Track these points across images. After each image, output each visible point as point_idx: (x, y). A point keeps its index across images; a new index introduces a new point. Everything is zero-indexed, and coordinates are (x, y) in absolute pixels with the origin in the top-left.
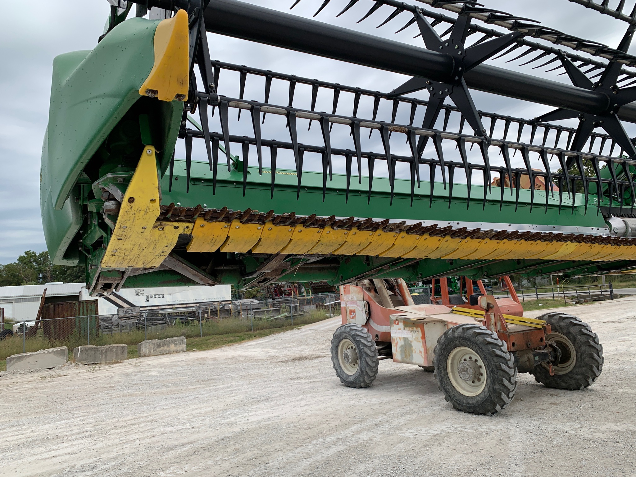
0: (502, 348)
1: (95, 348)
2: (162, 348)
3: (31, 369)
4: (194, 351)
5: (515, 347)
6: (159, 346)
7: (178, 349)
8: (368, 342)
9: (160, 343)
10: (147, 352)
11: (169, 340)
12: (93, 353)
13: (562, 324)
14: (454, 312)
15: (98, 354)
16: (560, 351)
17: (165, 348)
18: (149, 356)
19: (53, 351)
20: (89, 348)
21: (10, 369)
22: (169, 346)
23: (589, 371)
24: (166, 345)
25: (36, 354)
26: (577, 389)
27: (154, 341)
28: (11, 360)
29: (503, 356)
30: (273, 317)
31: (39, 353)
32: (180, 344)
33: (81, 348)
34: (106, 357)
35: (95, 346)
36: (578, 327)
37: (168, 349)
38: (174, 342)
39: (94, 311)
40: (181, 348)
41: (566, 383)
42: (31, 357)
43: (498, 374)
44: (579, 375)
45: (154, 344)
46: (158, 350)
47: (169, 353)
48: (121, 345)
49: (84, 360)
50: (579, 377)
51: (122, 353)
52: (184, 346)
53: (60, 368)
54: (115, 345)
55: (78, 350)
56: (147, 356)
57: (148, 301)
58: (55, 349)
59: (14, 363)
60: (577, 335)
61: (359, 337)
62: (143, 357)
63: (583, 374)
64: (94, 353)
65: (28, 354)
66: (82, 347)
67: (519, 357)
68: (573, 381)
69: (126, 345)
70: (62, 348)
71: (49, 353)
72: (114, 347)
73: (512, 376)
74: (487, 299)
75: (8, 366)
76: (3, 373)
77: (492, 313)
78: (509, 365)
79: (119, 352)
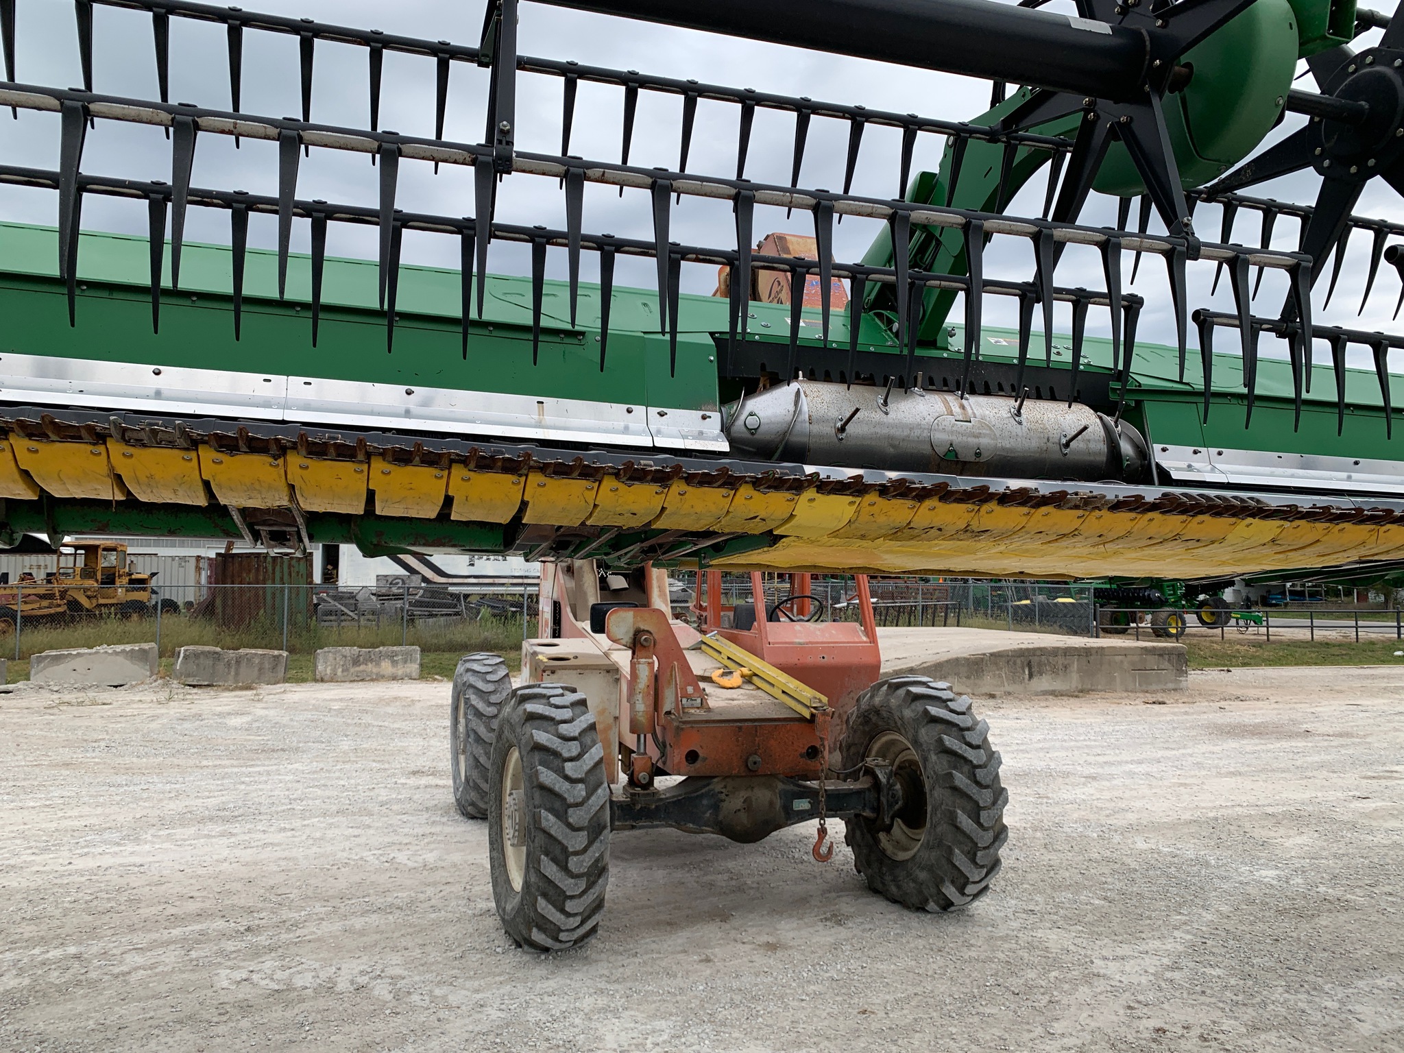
0: (568, 765)
1: (216, 653)
2: (362, 667)
3: (76, 683)
4: (435, 680)
5: (698, 764)
6: (356, 662)
7: (400, 672)
8: (490, 704)
9: (359, 656)
10: (328, 671)
11: (381, 652)
12: (209, 662)
13: (908, 713)
14: (703, 647)
15: (221, 667)
16: (900, 793)
17: (370, 667)
18: (331, 680)
19: (123, 651)
20: (203, 653)
21: (37, 679)
22: (378, 664)
23: (944, 861)
24: (372, 661)
25: (90, 654)
26: (921, 908)
27: (347, 650)
28: (40, 660)
29: (557, 788)
31: (96, 653)
32: (405, 662)
33: (186, 651)
34: (237, 674)
35: (218, 649)
36: (939, 727)
37: (375, 670)
38: (391, 657)
39: (305, 576)
40: (408, 671)
41: (899, 887)
42: (79, 659)
43: (536, 840)
44: (923, 869)
45: (345, 657)
46: (352, 670)
47: (378, 678)
48: (276, 652)
49: (188, 675)
50: (923, 875)
51: (274, 668)
52: (414, 668)
53: (133, 687)
54: (260, 651)
55: (179, 653)
56: (327, 682)
57: (473, 565)
58: (128, 647)
59: (44, 668)
60: (929, 750)
61: (471, 691)
62: (316, 681)
63: (930, 869)
64: (211, 663)
65: (75, 653)
66: (191, 647)
67: (723, 796)
68: (912, 885)
69: (285, 654)
70: (146, 646)
71: (116, 653)
72: (256, 654)
73: (576, 853)
74: (635, 617)
75: (33, 672)
76: (20, 685)
77: (644, 660)
78: (571, 820)
79: (267, 666)
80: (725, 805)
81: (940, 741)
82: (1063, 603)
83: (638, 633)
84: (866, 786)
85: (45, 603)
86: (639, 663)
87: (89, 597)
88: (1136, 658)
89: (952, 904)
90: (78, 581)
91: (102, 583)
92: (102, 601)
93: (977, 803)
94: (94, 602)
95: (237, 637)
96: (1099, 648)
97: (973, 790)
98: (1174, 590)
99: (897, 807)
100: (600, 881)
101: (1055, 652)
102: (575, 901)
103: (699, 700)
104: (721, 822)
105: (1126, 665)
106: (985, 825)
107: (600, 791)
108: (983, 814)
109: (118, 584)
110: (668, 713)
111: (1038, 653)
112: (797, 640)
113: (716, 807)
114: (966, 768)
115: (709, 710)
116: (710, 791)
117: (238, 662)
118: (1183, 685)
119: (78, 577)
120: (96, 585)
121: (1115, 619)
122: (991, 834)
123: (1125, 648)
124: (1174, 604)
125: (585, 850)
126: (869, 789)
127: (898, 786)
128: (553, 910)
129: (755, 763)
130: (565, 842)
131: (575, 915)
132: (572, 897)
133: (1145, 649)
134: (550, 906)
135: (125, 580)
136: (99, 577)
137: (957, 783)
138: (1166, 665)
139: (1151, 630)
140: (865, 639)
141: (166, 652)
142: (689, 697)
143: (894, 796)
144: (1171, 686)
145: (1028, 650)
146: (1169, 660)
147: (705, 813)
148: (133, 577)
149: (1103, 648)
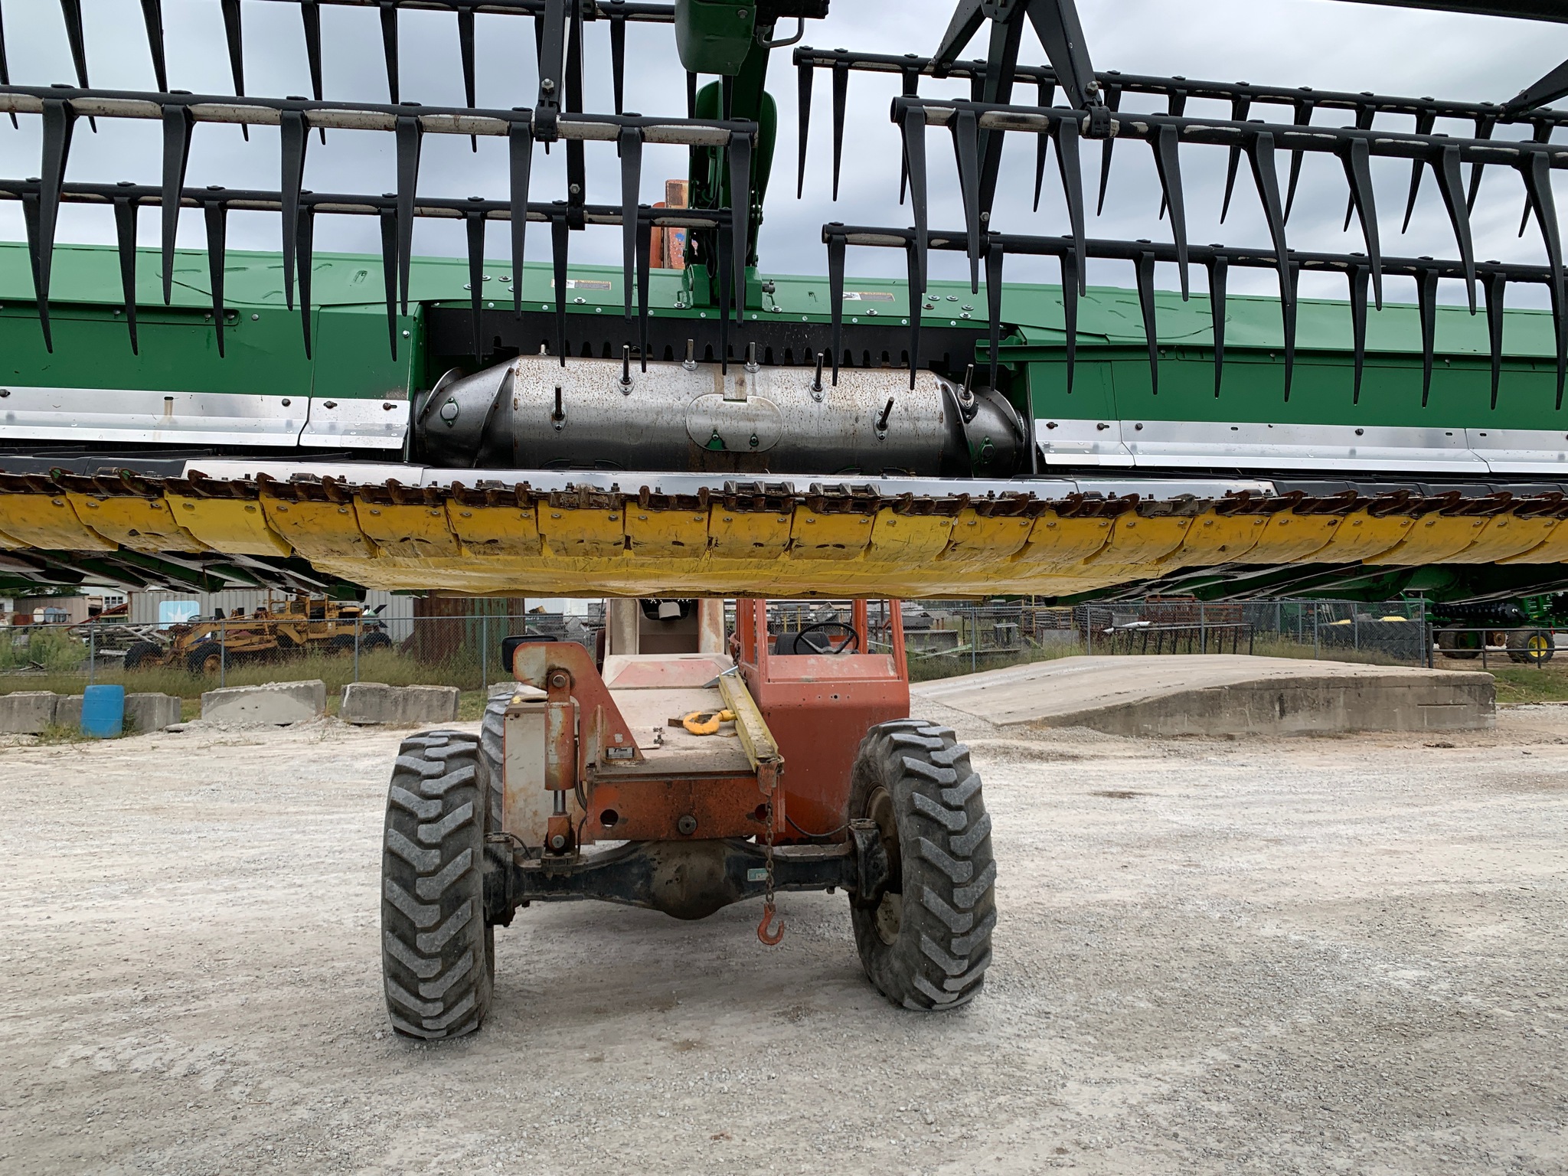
1: (382, 690)
3: (244, 722)
5: (617, 826)
12: (376, 700)
13: (888, 766)
14: (720, 684)
15: (387, 704)
19: (289, 689)
20: (369, 690)
21: (207, 718)
23: (913, 949)
25: (257, 692)
26: (900, 1004)
28: (210, 698)
30: (934, 651)
31: (263, 691)
33: (352, 688)
34: (404, 712)
35: (386, 686)
36: (914, 783)
42: (247, 698)
48: (446, 689)
49: (355, 714)
50: (897, 965)
51: (443, 706)
53: (298, 726)
54: (429, 688)
55: (345, 690)
58: (294, 685)
59: (214, 706)
60: (902, 811)
63: (903, 957)
64: (378, 700)
65: (242, 690)
66: (358, 684)
67: (655, 864)
68: (891, 975)
69: (454, 690)
70: (311, 683)
71: (282, 691)
72: (423, 691)
73: (426, 930)
74: (548, 652)
75: (204, 710)
76: (191, 724)
77: (557, 703)
78: (419, 892)
79: (435, 703)
80: (656, 874)
81: (911, 799)
82: (1390, 623)
83: (551, 671)
84: (843, 853)
85: (256, 639)
86: (551, 707)
87: (299, 632)
88: (1423, 690)
89: (934, 1002)
90: (288, 616)
91: (311, 617)
92: (312, 636)
93: (949, 878)
94: (304, 636)
95: (436, 671)
96: (1373, 678)
97: (945, 863)
98: (1538, 604)
99: (881, 879)
100: (460, 963)
101: (1314, 683)
102: (430, 986)
103: (630, 750)
104: (654, 894)
105: (1410, 699)
106: (961, 906)
107: (459, 858)
108: (958, 893)
109: (327, 618)
110: (592, 765)
111: (1292, 684)
112: (804, 677)
113: (648, 877)
114: (939, 835)
115: (643, 761)
116: (640, 857)
117: (405, 699)
118: (1490, 723)
119: (288, 612)
120: (305, 619)
121: (1461, 641)
122: (970, 916)
123: (1408, 678)
124: (1538, 622)
125: (437, 926)
126: (846, 857)
127: (884, 854)
128: (406, 994)
129: (688, 825)
130: (411, 916)
131: (435, 1000)
132: (425, 980)
133: (1437, 678)
134: (401, 990)
135: (335, 614)
136: (308, 611)
137: (925, 853)
138: (1465, 698)
139: (1505, 654)
140: (892, 674)
141: (334, 690)
142: (617, 747)
143: (876, 866)
144: (1472, 724)
145: (1279, 681)
146: (1470, 692)
147: (635, 883)
148: (344, 610)
149: (1378, 678)
